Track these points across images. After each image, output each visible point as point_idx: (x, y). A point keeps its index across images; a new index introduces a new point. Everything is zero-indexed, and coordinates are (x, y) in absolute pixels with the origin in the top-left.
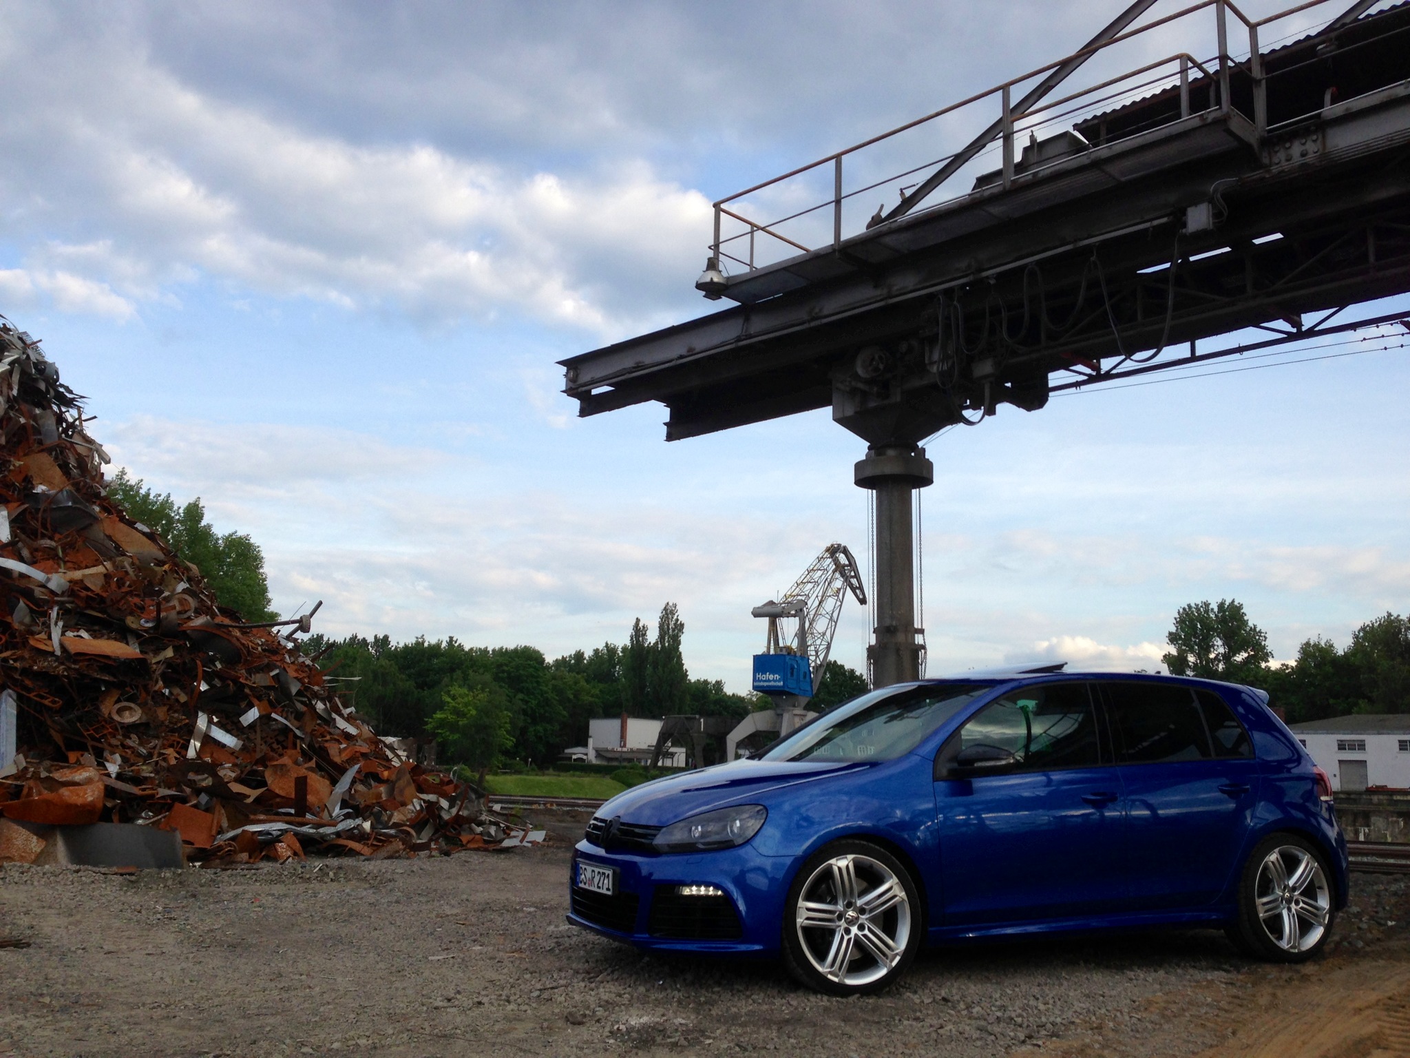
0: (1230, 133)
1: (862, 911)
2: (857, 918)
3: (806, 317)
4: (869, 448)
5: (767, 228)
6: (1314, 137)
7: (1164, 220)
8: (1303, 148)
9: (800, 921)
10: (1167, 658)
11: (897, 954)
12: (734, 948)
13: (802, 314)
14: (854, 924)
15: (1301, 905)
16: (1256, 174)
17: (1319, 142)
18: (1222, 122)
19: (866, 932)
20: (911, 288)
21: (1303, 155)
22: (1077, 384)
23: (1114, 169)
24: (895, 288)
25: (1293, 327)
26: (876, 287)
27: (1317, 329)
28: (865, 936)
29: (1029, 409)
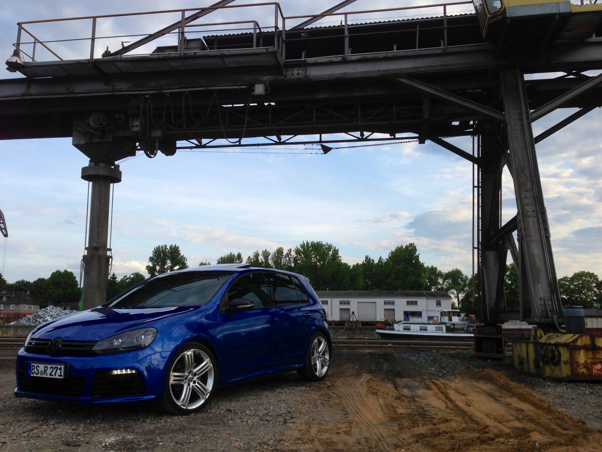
0: (276, 58)
1: (195, 375)
2: (193, 378)
3: (65, 92)
4: (90, 161)
5: (43, 43)
6: (303, 69)
7: (245, 87)
8: (298, 72)
9: (171, 382)
10: (148, 268)
11: (208, 393)
12: (141, 398)
13: (63, 89)
14: (191, 381)
15: (322, 358)
16: (281, 78)
17: (304, 71)
18: (274, 53)
19: (197, 384)
20: (125, 89)
21: (298, 74)
22: (191, 148)
23: (227, 61)
24: (117, 88)
25: (278, 140)
26: (106, 84)
27: (286, 142)
28: (196, 386)
29: (167, 155)
